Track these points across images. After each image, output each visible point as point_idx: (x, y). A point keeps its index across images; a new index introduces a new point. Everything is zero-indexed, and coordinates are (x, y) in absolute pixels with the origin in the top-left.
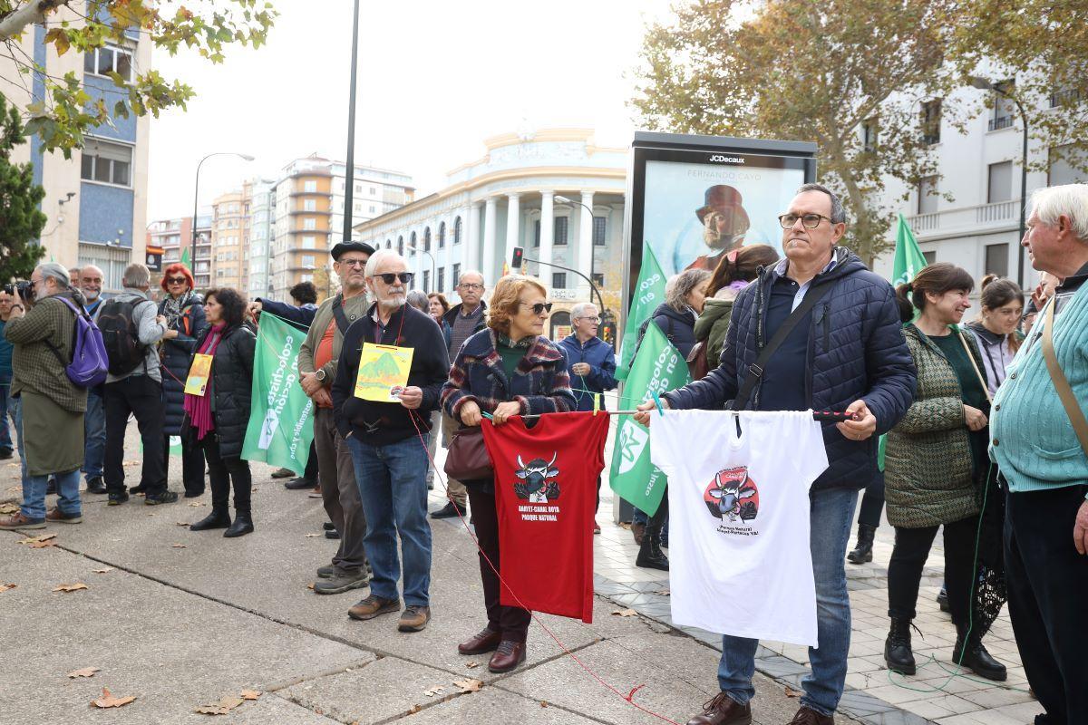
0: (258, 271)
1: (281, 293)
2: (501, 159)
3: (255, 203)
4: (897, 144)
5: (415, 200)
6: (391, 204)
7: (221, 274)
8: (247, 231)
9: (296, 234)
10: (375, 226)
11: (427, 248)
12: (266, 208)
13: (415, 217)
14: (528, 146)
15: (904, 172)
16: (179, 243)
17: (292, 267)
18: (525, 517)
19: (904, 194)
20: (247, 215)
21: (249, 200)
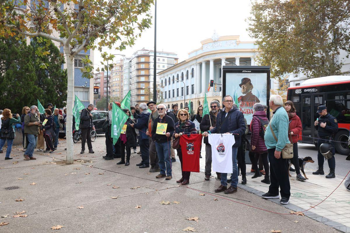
0: (126, 89)
1: (134, 96)
2: (207, 48)
3: (124, 66)
4: (343, 38)
5: (178, 63)
6: (170, 64)
7: (114, 91)
8: (122, 76)
9: (138, 76)
10: (165, 73)
11: (183, 79)
12: (128, 68)
13: (178, 69)
14: (216, 43)
15: (347, 48)
16: (100, 81)
17: (137, 87)
18: (188, 154)
19: (347, 56)
20: (122, 70)
21: (122, 65)
